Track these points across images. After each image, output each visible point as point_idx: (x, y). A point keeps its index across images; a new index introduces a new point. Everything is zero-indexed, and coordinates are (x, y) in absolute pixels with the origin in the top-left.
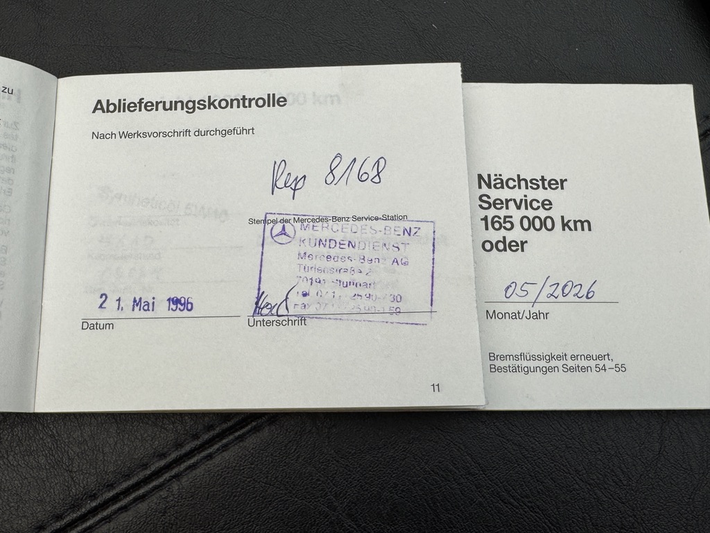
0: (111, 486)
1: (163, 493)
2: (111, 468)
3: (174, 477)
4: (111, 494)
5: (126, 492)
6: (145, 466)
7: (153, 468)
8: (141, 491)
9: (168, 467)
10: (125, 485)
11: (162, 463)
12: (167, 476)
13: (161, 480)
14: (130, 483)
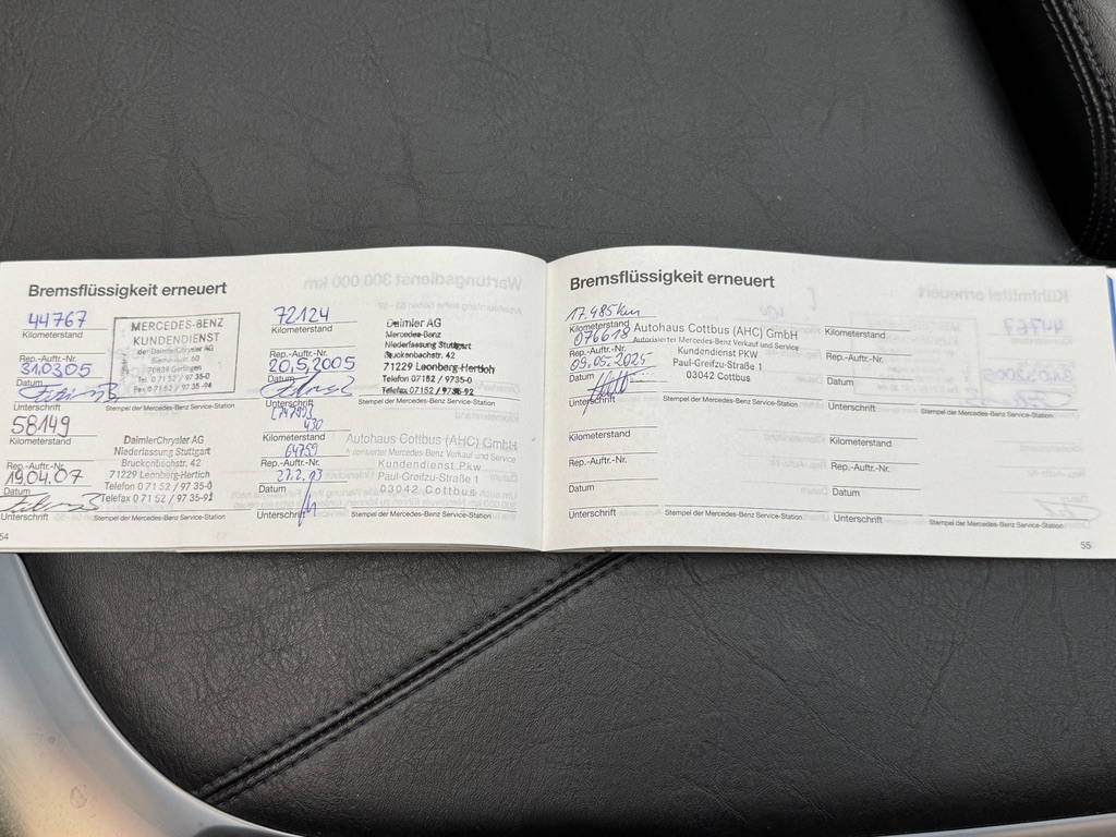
0: (507, 607)
1: (552, 613)
2: (507, 592)
3: (560, 599)
4: (508, 613)
5: (520, 613)
6: (535, 590)
7: (543, 592)
8: (533, 611)
9: (555, 591)
10: (519, 606)
11: (550, 587)
12: (555, 598)
13: (549, 602)
14: (524, 604)
